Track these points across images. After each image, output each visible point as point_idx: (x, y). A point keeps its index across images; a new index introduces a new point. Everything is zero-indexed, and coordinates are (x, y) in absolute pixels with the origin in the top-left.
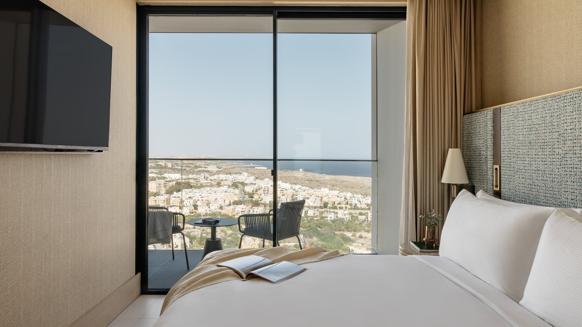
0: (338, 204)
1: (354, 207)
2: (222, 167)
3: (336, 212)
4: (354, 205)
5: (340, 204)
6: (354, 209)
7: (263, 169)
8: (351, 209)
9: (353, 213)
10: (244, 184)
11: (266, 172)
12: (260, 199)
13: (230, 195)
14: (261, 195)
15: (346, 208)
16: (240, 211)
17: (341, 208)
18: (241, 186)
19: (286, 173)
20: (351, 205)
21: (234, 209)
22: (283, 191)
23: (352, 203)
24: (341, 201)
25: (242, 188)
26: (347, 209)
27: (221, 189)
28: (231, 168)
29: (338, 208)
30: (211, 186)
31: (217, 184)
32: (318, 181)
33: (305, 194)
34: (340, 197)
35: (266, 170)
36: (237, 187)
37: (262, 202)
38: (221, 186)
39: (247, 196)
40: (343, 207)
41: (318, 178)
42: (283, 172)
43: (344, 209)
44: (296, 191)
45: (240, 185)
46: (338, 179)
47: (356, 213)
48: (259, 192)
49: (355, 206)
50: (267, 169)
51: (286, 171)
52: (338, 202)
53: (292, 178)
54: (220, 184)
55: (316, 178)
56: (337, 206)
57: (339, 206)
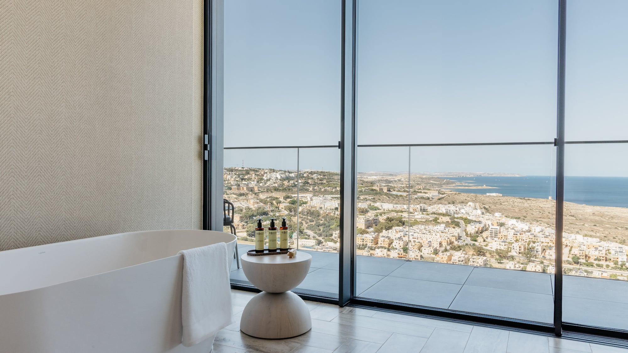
0: (595, 260)
1: (620, 266)
2: (445, 193)
3: (591, 271)
4: (620, 263)
5: (597, 259)
6: (621, 269)
7: (497, 196)
8: (615, 268)
9: (618, 274)
10: (468, 221)
11: (501, 201)
12: (485, 243)
13: (447, 237)
14: (487, 238)
15: (608, 266)
16: (457, 260)
17: (598, 266)
18: (464, 223)
19: (529, 202)
20: (616, 263)
21: (450, 258)
22: (516, 234)
23: (617, 262)
24: (600, 257)
25: (464, 226)
26: (610, 268)
27: (438, 227)
28: (455, 194)
29: (594, 265)
30: (427, 222)
31: (434, 220)
32: (573, 216)
33: (547, 241)
34: (599, 251)
35: (501, 198)
36: (458, 225)
37: (488, 248)
38: (438, 223)
39: (469, 239)
40: (603, 265)
41: (574, 211)
42: (524, 201)
43: (604, 267)
44: (535, 236)
45: (462, 222)
46: (606, 213)
47: (623, 275)
48: (485, 234)
49: (622, 266)
50: (503, 196)
51: (528, 200)
52: (596, 258)
53: (534, 210)
54: (438, 221)
55: (572, 211)
56: (593, 263)
57: (597, 262)
